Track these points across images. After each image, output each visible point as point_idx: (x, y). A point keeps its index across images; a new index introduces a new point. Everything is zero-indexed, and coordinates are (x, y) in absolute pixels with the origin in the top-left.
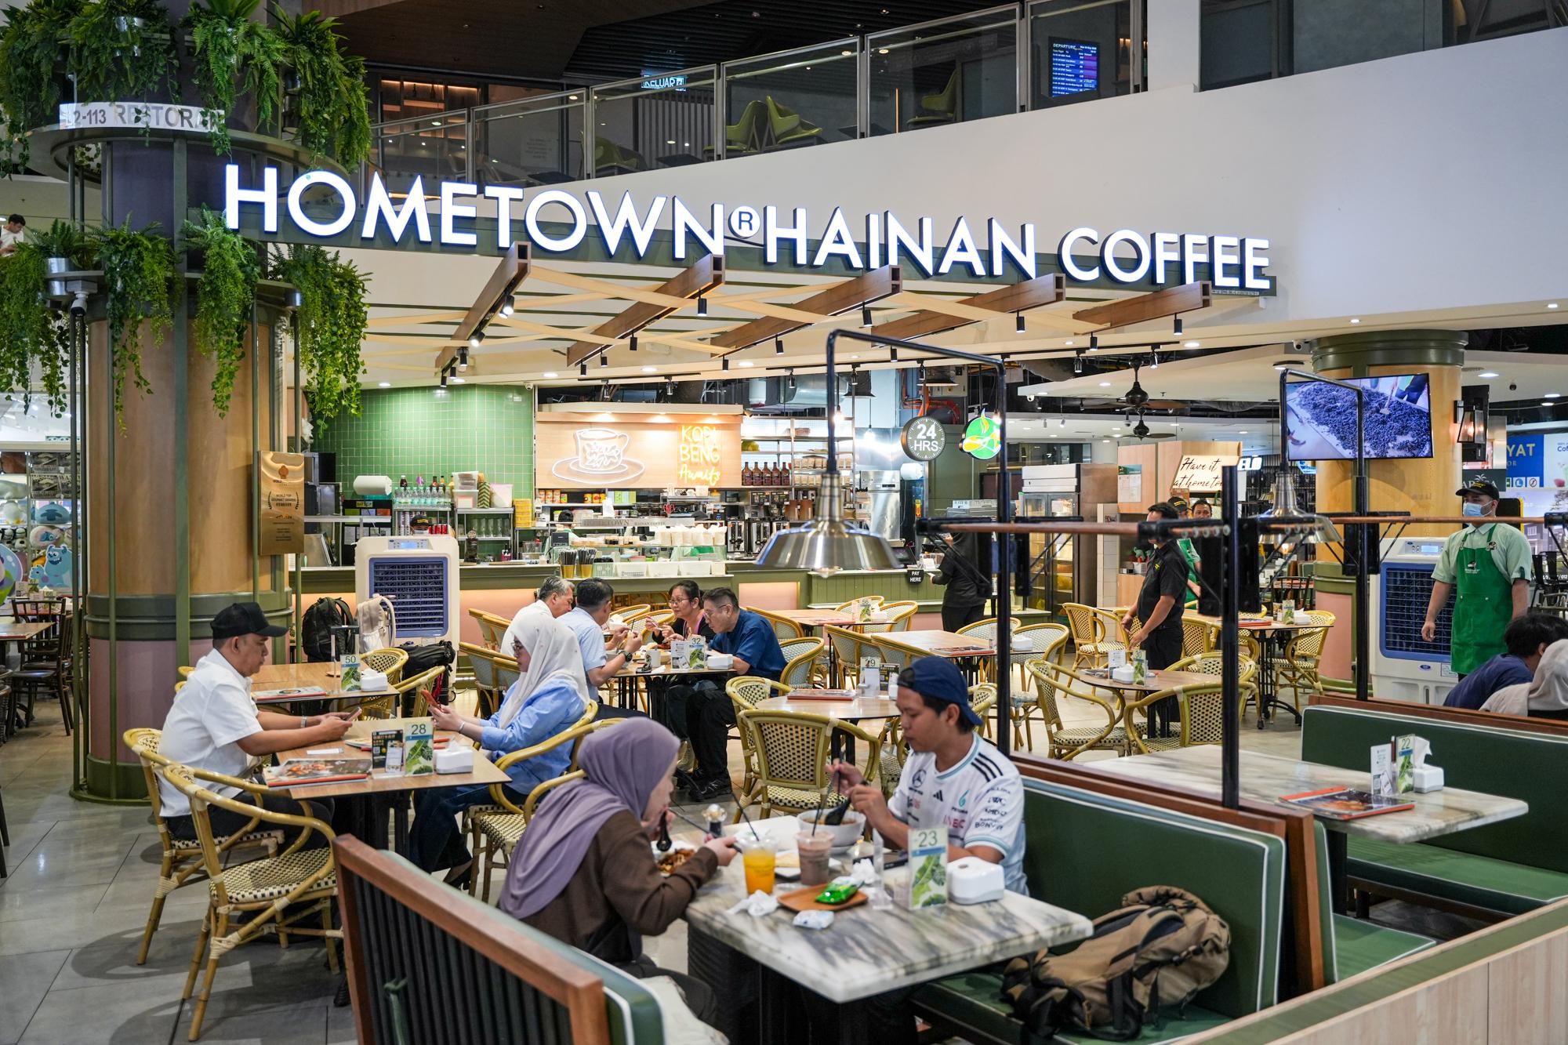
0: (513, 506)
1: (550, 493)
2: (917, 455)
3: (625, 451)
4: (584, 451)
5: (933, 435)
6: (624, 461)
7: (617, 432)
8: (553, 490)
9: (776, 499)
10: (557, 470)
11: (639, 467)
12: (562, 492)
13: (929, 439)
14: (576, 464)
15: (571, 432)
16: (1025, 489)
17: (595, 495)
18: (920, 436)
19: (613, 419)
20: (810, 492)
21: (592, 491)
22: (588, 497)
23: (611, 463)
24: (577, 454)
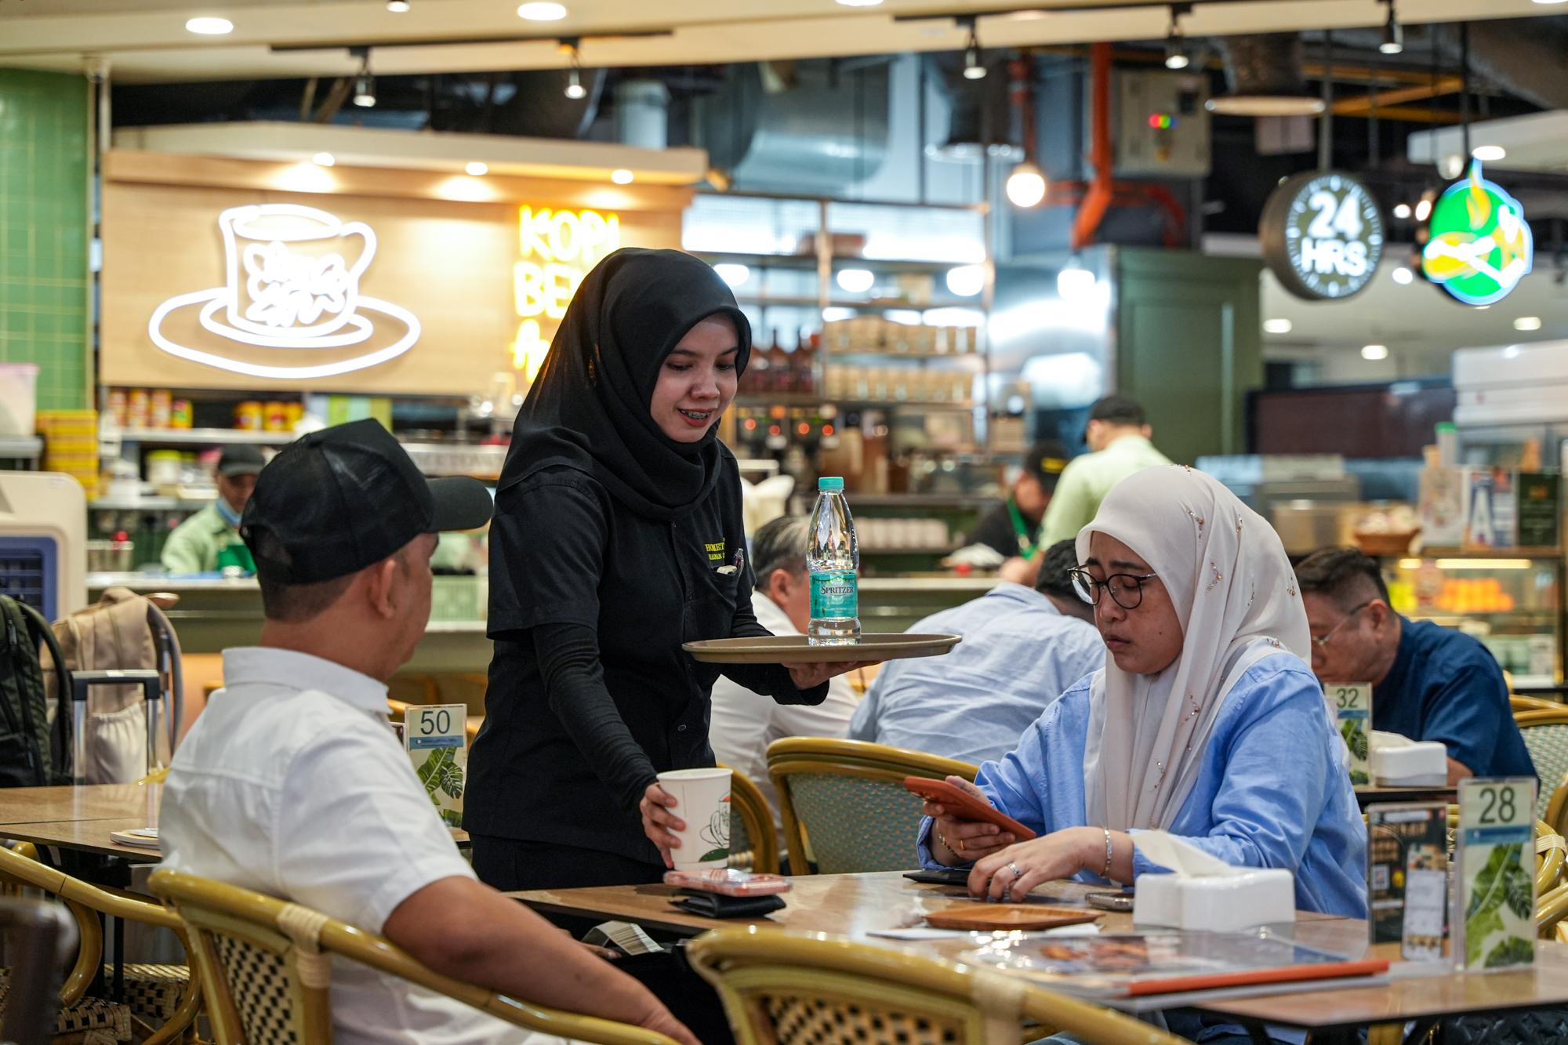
0: (40, 434)
1: (140, 400)
2: (1312, 282)
3: (363, 280)
4: (244, 275)
5: (1353, 227)
6: (360, 311)
7: (335, 224)
8: (150, 391)
9: (803, 429)
10: (166, 329)
11: (398, 328)
12: (177, 395)
13: (1341, 237)
14: (221, 315)
15: (205, 217)
16: (1462, 415)
17: (274, 409)
18: (1318, 227)
19: (331, 184)
20: (869, 418)
21: (265, 397)
22: (252, 412)
23: (325, 316)
24: (224, 282)
